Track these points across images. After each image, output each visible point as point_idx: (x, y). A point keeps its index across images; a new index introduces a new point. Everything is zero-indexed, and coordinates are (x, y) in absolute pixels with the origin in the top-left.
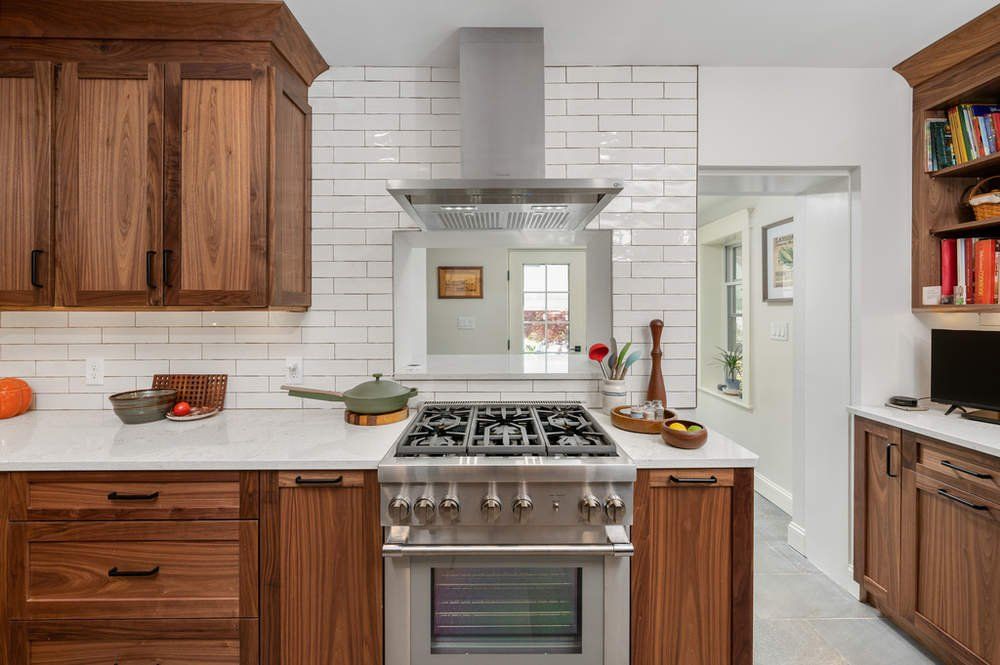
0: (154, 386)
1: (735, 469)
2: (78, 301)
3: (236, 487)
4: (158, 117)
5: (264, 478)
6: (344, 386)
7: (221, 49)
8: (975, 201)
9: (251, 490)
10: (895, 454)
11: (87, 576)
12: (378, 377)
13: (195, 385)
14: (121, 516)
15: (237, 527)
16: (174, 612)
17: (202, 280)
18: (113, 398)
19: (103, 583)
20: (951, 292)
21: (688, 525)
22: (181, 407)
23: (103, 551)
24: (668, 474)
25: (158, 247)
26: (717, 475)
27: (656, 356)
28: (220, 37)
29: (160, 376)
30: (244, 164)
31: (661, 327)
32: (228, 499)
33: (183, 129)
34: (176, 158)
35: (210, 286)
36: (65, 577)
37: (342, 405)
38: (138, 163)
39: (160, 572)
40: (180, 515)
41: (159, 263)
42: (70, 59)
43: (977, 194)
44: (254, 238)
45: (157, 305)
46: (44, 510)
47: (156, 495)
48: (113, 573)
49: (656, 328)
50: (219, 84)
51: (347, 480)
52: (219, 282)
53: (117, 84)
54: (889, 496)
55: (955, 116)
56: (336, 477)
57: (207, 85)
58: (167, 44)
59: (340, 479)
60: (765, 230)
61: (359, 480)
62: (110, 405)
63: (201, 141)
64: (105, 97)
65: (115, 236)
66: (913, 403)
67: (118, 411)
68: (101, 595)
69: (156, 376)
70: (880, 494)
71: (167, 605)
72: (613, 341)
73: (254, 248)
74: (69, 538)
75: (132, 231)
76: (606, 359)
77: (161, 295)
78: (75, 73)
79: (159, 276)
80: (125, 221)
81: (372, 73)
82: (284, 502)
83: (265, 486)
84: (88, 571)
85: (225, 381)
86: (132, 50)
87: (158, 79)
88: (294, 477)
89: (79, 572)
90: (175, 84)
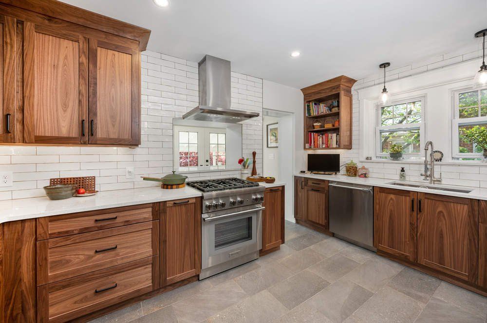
0: (51, 184)
1: (282, 186)
2: (35, 141)
3: (150, 209)
4: (84, 60)
5: (161, 204)
7: (115, 38)
8: (315, 124)
9: (157, 209)
10: (303, 183)
11: (81, 257)
12: (174, 172)
13: (78, 182)
14: (100, 228)
15: (151, 224)
16: (125, 261)
17: (108, 134)
19: (90, 257)
20: (311, 145)
21: (273, 202)
23: (90, 244)
24: (270, 189)
25: (85, 117)
26: (279, 188)
27: (254, 162)
28: (117, 34)
29: (54, 179)
30: (128, 88)
31: (255, 153)
32: (147, 214)
33: (98, 68)
34: (95, 80)
35: (112, 136)
36: (70, 260)
38: (73, 79)
39: (118, 247)
40: (128, 223)
41: (86, 125)
42: (31, 21)
43: (315, 123)
45: (84, 144)
46: (59, 232)
47: (116, 218)
48: (96, 252)
49: (254, 154)
50: (116, 53)
52: (117, 134)
53: (60, 41)
54: (302, 195)
55: (311, 104)
57: (110, 52)
58: (88, 29)
59: (188, 201)
60: (267, 126)
61: (194, 201)
63: (107, 75)
64: (52, 45)
65: (59, 111)
66: (304, 172)
68: (90, 263)
69: (51, 179)
70: (300, 194)
71: (122, 259)
72: (243, 158)
74: (74, 242)
75: (69, 110)
77: (87, 139)
78: (33, 28)
79: (86, 131)
80: (65, 104)
81: (164, 56)
82: (168, 212)
83: (162, 207)
84: (82, 255)
85: (94, 179)
86: (67, 26)
87: (85, 44)
88: (173, 202)
89: (77, 256)
90: (94, 48)
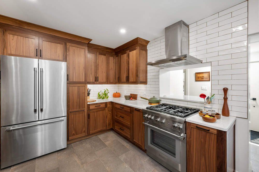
1: (217, 129)
5: (132, 108)
6: (149, 98)
12: (154, 97)
14: (121, 110)
18: (125, 96)
21: (203, 140)
22: (131, 98)
24: (196, 125)
26: (211, 130)
27: (225, 99)
30: (135, 63)
32: (129, 110)
37: (148, 101)
39: (124, 118)
40: (125, 111)
44: (136, 74)
47: (123, 108)
51: (140, 111)
53: (124, 55)
56: (139, 110)
58: (128, 48)
59: (140, 110)
62: (124, 97)
64: (123, 57)
67: (125, 98)
73: (136, 75)
75: (125, 74)
76: (206, 98)
81: (156, 40)
85: (137, 95)
